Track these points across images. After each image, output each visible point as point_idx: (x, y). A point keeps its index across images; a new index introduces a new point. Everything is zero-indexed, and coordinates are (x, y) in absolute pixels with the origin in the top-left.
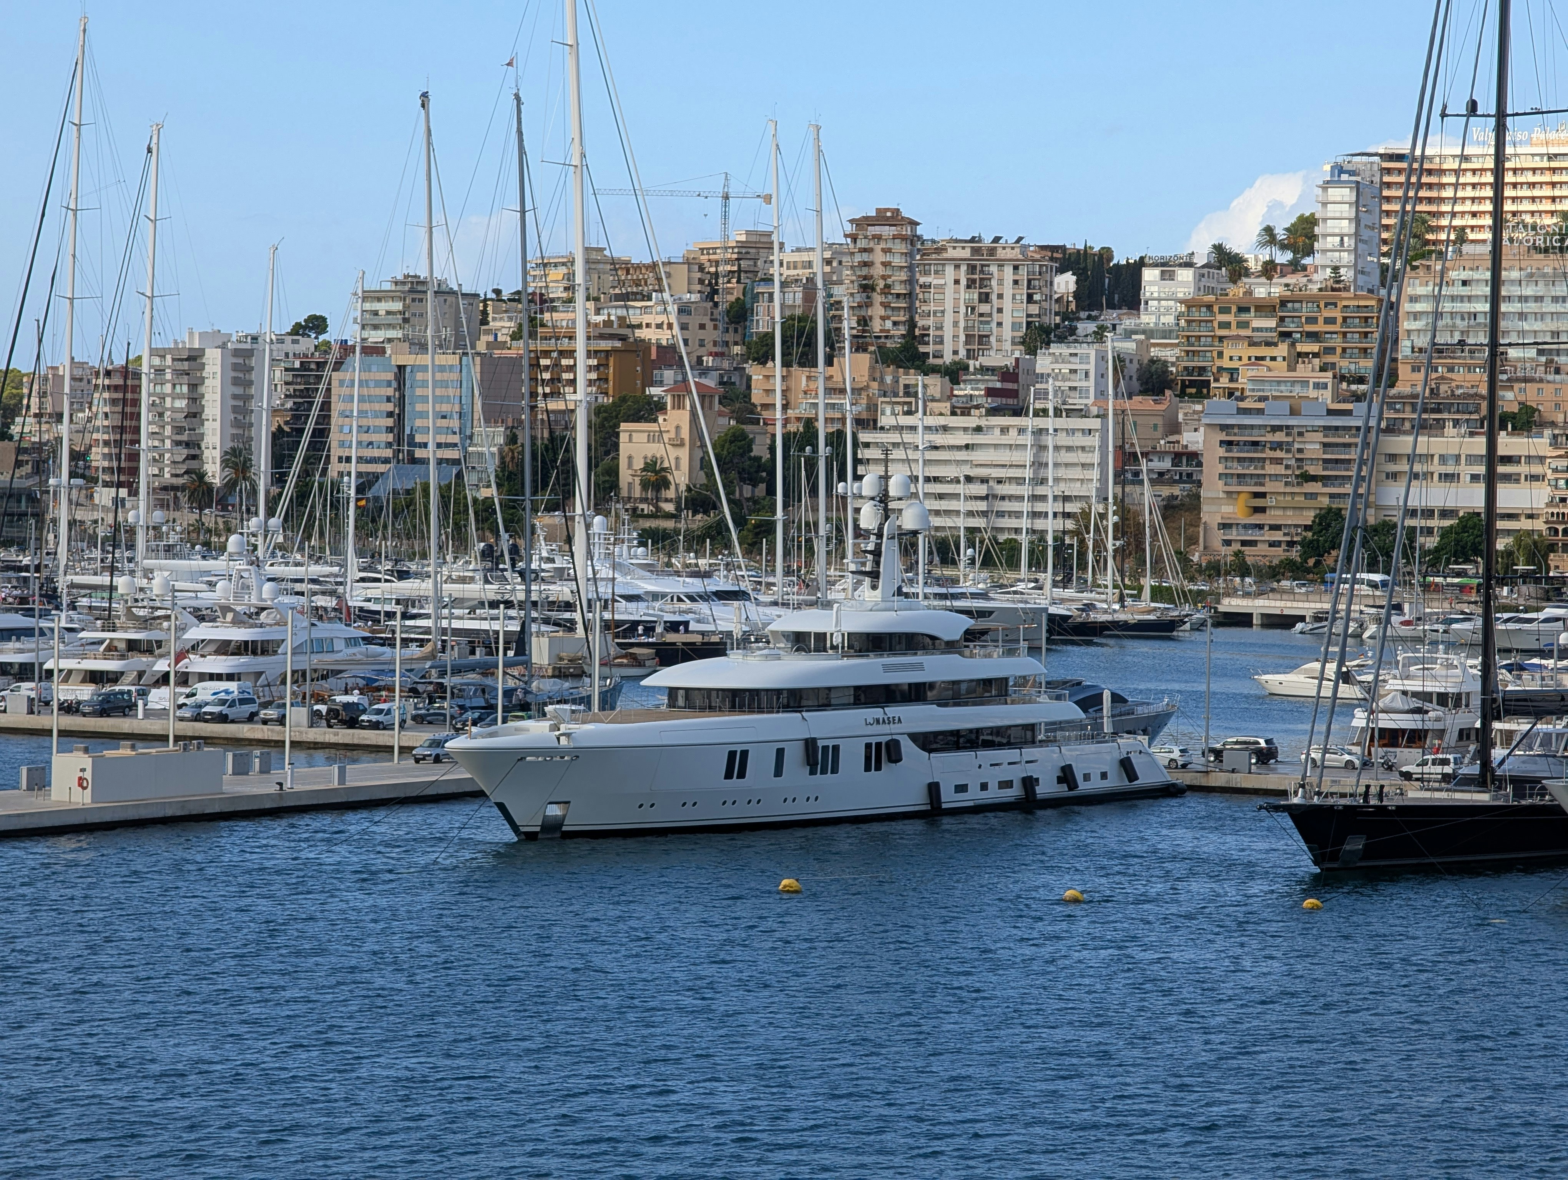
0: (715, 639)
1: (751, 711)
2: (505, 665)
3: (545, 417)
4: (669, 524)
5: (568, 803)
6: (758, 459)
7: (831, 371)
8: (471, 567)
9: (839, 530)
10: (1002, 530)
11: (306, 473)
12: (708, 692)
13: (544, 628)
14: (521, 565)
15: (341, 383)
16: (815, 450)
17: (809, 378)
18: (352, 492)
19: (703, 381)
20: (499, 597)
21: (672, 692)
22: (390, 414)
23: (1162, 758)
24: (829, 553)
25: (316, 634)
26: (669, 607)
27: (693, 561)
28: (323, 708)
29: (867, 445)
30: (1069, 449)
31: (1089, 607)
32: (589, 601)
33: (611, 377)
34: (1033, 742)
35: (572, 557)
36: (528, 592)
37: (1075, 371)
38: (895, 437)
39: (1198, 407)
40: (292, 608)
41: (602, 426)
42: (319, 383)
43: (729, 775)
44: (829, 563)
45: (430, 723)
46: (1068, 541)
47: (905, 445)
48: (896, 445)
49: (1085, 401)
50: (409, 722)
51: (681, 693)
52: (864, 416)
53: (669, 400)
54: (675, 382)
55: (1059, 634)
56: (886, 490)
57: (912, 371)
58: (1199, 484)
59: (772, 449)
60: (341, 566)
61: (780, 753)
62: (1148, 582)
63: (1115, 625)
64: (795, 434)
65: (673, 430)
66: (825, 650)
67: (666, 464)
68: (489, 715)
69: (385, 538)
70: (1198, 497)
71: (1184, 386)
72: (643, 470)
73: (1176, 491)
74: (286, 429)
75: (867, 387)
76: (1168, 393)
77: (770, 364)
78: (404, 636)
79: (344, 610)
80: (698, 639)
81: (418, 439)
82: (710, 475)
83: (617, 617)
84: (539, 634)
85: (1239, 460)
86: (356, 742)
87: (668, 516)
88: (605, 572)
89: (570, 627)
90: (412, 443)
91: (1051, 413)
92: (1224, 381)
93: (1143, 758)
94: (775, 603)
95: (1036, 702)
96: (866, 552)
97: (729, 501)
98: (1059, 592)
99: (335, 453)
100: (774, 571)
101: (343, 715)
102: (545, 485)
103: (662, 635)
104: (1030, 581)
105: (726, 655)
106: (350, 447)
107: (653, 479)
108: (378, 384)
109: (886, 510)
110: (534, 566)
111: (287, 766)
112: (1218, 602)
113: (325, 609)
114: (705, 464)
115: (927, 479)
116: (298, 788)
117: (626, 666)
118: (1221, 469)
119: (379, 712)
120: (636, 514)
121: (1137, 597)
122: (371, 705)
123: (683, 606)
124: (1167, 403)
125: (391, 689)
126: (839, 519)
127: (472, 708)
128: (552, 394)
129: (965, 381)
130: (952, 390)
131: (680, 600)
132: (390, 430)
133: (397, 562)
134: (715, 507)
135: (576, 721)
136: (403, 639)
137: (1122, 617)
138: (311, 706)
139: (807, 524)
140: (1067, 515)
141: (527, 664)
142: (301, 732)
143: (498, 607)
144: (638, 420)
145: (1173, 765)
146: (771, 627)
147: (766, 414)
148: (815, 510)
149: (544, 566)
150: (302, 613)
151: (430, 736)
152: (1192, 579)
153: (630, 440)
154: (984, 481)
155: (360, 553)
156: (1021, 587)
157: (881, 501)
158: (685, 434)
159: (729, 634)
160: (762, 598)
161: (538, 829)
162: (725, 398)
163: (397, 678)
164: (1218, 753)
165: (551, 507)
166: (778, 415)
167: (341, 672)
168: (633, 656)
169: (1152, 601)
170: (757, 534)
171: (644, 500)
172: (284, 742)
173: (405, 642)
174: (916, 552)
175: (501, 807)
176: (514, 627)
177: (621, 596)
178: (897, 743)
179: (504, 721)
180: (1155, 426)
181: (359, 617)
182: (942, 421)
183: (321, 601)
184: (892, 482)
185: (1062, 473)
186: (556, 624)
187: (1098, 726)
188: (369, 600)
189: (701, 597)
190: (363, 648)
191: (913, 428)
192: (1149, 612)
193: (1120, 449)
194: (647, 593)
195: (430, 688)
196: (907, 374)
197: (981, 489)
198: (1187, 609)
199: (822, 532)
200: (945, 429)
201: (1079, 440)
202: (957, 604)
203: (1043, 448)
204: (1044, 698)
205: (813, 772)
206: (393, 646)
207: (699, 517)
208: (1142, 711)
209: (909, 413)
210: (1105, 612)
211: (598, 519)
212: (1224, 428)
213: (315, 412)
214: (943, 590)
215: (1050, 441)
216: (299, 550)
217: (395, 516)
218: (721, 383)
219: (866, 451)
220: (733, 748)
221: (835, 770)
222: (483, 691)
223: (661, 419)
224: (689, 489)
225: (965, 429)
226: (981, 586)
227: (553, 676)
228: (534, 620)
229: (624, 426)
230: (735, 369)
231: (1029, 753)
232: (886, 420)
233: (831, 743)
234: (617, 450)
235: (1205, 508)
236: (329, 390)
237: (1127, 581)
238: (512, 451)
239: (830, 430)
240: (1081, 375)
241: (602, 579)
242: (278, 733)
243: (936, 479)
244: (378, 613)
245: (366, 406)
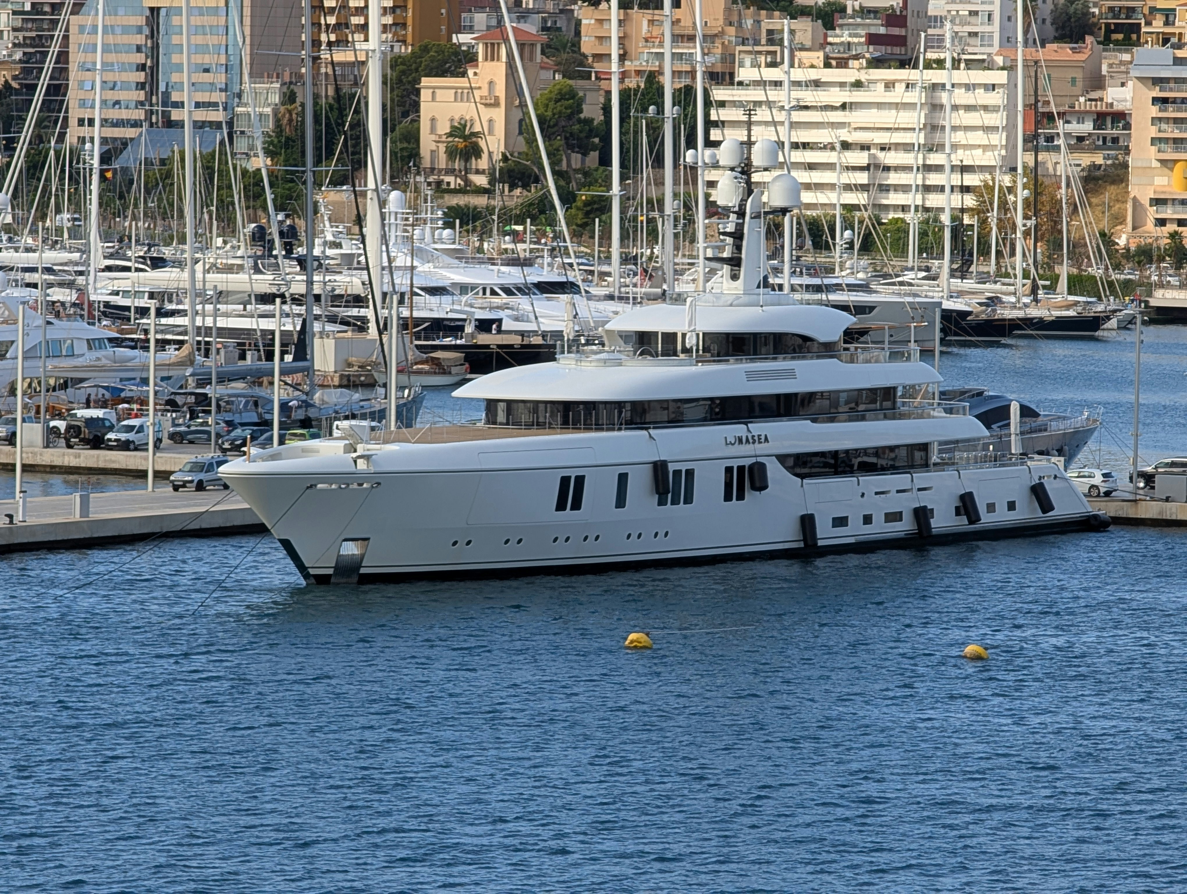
0: (537, 340)
1: (588, 429)
2: (282, 373)
3: (330, 71)
4: (481, 201)
5: (367, 539)
6: (589, 121)
7: (678, 13)
8: (239, 253)
9: (687, 207)
10: (886, 208)
11: (39, 139)
12: (535, 405)
13: (329, 327)
14: (301, 251)
15: (82, 29)
16: (660, 110)
17: (651, 22)
18: (96, 162)
19: (522, 26)
20: (274, 290)
21: (491, 405)
22: (142, 67)
23: (1082, 485)
24: (676, 236)
25: (53, 333)
26: (479, 302)
27: (511, 246)
28: (61, 425)
29: (722, 104)
30: (969, 108)
31: (993, 301)
32: (384, 295)
33: (410, 22)
34: (926, 465)
35: (363, 242)
36: (310, 283)
37: (976, 13)
38: (757, 94)
39: (1126, 57)
40: (24, 303)
41: (400, 81)
42: (54, 29)
43: (561, 506)
44: (677, 248)
45: (191, 442)
46: (966, 221)
47: (769, 104)
48: (758, 104)
49: (988, 50)
50: (166, 441)
51: (502, 406)
52: (719, 69)
53: (480, 49)
54: (489, 28)
55: (956, 334)
56: (749, 158)
57: (777, 13)
58: (1127, 150)
59: (607, 110)
60: (83, 252)
61: (623, 479)
62: (1064, 270)
63: (1028, 323)
64: (636, 91)
65: (485, 87)
66: (675, 354)
67: (477, 128)
68: (262, 432)
69: (135, 218)
70: (1125, 166)
71: (1109, 31)
72: (450, 135)
73: (1099, 159)
74: (15, 85)
75: (723, 33)
76: (1089, 39)
77: (603, 5)
78: (159, 336)
79: (86, 307)
80: (516, 340)
81: (175, 97)
82: (531, 141)
83: (416, 314)
84: (323, 334)
85: (1176, 121)
86: (101, 465)
87: (480, 191)
88: (402, 260)
89: (361, 325)
90: (166, 101)
91: (948, 64)
92: (1158, 25)
93: (1057, 484)
94: (610, 297)
95: (929, 416)
96: (725, 234)
97: (554, 173)
98: (956, 282)
99: (74, 114)
100: (609, 258)
101: (86, 432)
102: (330, 154)
103: (472, 335)
104: (920, 269)
105: (554, 359)
106: (93, 107)
107: (461, 146)
108: (126, 30)
109: (749, 183)
110: (317, 252)
111: (18, 495)
112: (1150, 295)
113: (63, 304)
114: (524, 127)
115: (795, 146)
116: (32, 521)
117: (427, 373)
118: (1153, 131)
119: (130, 429)
120: (440, 189)
121: (1052, 288)
122: (119, 420)
123: (496, 300)
124: (1088, 52)
125: (144, 402)
126: (687, 194)
127: (243, 425)
128: (338, 42)
129: (841, 26)
130: (826, 36)
131: (493, 293)
132: (141, 86)
133: (150, 246)
134: (537, 180)
135: (376, 440)
136: (157, 341)
137: (1034, 312)
138: (47, 422)
139: (650, 201)
140: (965, 189)
141: (309, 371)
142: (34, 454)
143: (273, 302)
144: (442, 75)
145: (1095, 492)
146: (608, 327)
147: (599, 67)
148: (660, 183)
149: (330, 252)
150: (35, 309)
151: (192, 458)
152: (1117, 267)
153: (433, 99)
154: (864, 147)
155: (106, 237)
156: (909, 276)
157: (743, 173)
158: (500, 91)
159: (559, 335)
160: (594, 291)
161: (331, 571)
162: (549, 46)
163: (151, 388)
164: (1149, 478)
165: (338, 181)
166: (614, 67)
167: (82, 380)
168: (436, 362)
169: (1070, 293)
170: (587, 214)
171: (450, 172)
172: (14, 465)
173: (162, 344)
174: (781, 235)
175: (287, 545)
176: (292, 326)
177: (422, 289)
178: (762, 467)
179: (281, 442)
180: (1074, 80)
181: (104, 314)
182: (813, 74)
183: (58, 295)
184: (755, 149)
185: (960, 137)
186: (345, 322)
187: (1003, 445)
188: (117, 293)
189: (519, 289)
190: (110, 350)
191: (777, 84)
192: (1068, 307)
193: (1032, 107)
194: (454, 284)
195: (192, 399)
196: (771, 17)
197: (861, 158)
198: (1113, 304)
199: (668, 210)
200: (817, 84)
201: (982, 97)
202: (833, 297)
203: (936, 107)
204: (939, 413)
205: (662, 502)
206: (146, 349)
207: (518, 191)
208: (1057, 428)
209: (773, 64)
210: (1014, 307)
211: (395, 195)
212: (1157, 81)
213: (49, 64)
214: (817, 281)
215: (944, 98)
216: (31, 232)
217: (148, 192)
218: (544, 29)
219: (721, 111)
220: (566, 473)
221: (688, 500)
222: (256, 404)
223: (470, 72)
224: (505, 159)
225: (842, 85)
226: (861, 275)
227: (340, 386)
228: (317, 318)
229: (425, 81)
230: (562, 11)
231: (921, 478)
232: (745, 73)
233: (683, 467)
234: (418, 111)
235: (1132, 178)
236: (66, 38)
237: (1041, 272)
238: (290, 112)
239: (678, 86)
240: (982, 18)
241: (399, 268)
242: (7, 454)
243: (805, 146)
244: (128, 309)
245: (112, 57)
